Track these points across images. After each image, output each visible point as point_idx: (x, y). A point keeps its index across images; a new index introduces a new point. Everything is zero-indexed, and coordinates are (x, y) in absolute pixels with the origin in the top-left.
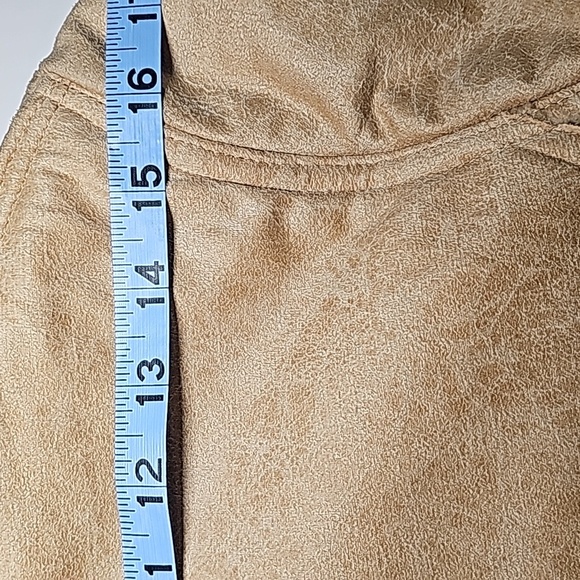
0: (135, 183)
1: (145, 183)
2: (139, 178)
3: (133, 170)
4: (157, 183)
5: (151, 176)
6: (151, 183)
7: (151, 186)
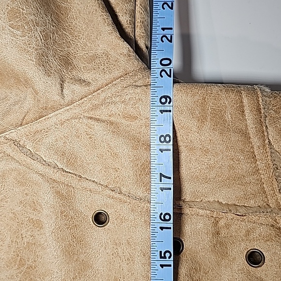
0: (161, 257)
1: (165, 257)
2: (163, 255)
3: (161, 252)
4: (170, 257)
5: (168, 255)
6: (167, 258)
7: (167, 259)
